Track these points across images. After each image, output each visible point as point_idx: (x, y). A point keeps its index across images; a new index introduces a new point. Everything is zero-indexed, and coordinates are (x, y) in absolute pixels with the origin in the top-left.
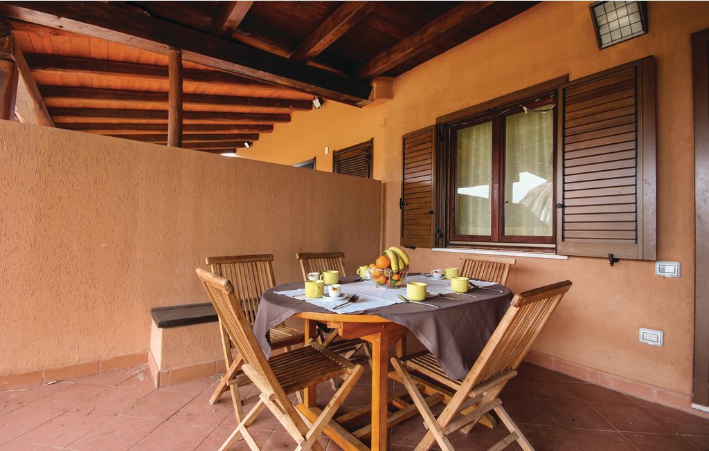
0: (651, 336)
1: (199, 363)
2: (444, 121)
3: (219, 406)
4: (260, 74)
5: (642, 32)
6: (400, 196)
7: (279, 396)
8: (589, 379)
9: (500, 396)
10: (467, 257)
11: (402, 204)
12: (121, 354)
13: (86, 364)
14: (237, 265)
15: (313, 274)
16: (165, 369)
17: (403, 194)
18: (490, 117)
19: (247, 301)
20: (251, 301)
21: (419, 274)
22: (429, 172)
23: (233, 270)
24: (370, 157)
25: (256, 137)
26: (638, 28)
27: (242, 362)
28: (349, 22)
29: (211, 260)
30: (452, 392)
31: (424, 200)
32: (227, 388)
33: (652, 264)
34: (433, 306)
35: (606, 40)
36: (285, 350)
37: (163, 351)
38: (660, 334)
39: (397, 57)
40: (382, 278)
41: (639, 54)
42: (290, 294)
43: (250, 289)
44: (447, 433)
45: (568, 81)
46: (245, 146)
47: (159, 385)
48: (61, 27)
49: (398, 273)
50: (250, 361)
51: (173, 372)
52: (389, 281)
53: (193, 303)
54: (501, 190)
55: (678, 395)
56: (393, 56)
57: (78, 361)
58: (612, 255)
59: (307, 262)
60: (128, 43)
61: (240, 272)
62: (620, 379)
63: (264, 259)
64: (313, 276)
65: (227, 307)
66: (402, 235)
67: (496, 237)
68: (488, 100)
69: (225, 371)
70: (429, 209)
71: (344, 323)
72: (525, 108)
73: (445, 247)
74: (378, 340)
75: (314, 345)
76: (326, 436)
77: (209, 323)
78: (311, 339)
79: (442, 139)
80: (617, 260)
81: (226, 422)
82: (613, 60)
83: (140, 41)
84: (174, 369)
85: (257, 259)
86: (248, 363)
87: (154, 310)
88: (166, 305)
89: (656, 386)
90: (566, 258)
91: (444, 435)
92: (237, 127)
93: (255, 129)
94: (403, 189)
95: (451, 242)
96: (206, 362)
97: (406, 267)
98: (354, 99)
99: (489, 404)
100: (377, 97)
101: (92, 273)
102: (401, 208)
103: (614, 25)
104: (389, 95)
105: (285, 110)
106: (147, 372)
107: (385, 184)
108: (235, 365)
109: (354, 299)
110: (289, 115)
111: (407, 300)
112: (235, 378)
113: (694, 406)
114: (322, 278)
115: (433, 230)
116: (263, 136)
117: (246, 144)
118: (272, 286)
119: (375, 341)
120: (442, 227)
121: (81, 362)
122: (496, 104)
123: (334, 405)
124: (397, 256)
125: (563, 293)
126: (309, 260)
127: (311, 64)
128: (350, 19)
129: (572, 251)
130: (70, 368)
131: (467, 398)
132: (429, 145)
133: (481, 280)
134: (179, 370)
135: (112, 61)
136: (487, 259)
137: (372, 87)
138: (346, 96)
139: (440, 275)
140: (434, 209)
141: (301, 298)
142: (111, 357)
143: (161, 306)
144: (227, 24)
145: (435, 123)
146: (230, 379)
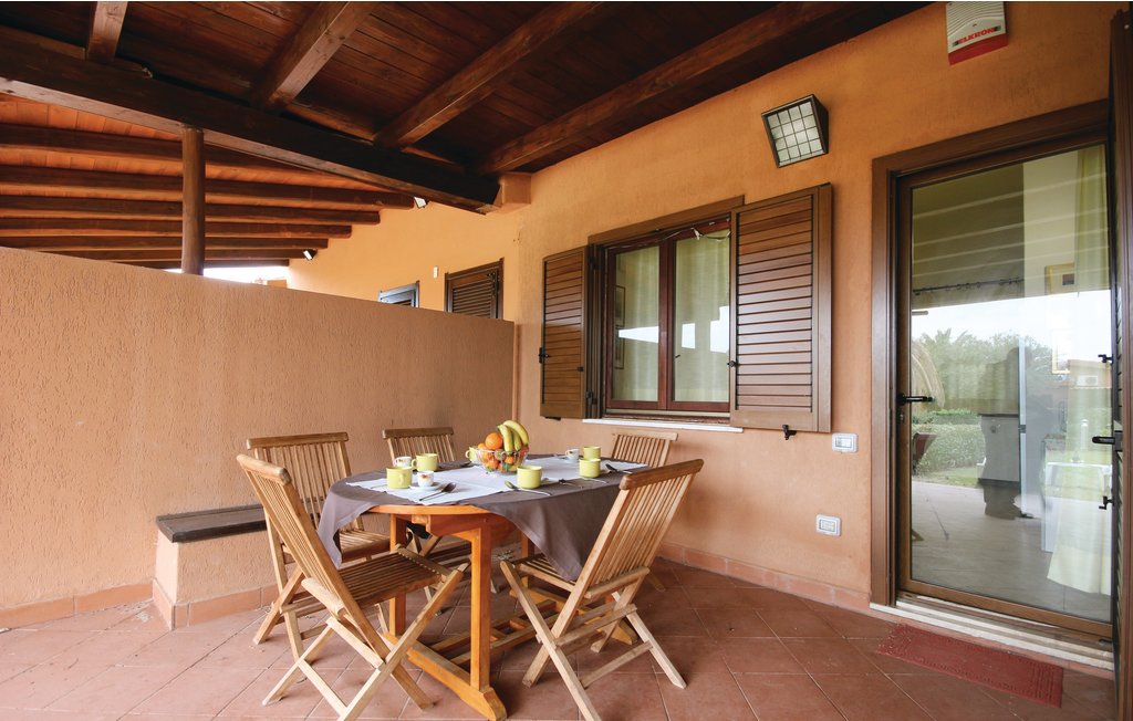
0: (828, 525)
1: (236, 592)
2: (599, 241)
3: (267, 646)
4: (328, 165)
5: (822, 152)
6: (539, 345)
7: (351, 610)
8: (765, 583)
9: (634, 601)
10: (620, 432)
11: (542, 356)
12: (110, 586)
13: (55, 602)
14: (293, 449)
15: (402, 458)
16: (183, 602)
17: (544, 342)
18: (656, 241)
19: (308, 501)
20: (315, 500)
21: (552, 456)
22: (578, 312)
23: (288, 456)
24: (498, 287)
25: (324, 244)
26: (817, 146)
27: (302, 577)
28: (457, 106)
29: (255, 442)
30: (565, 595)
31: (571, 352)
32: (279, 619)
33: (828, 436)
34: (545, 494)
35: (783, 157)
36: (364, 560)
37: (179, 575)
38: (836, 521)
39: (532, 151)
40: (492, 462)
41: (818, 180)
42: (367, 485)
43: (313, 484)
44: (561, 644)
45: (743, 205)
46: (304, 257)
47: (174, 625)
48: (10, 91)
49: (512, 455)
50: (313, 574)
51: (194, 605)
52: (501, 465)
53: (224, 507)
54: (670, 340)
55: (856, 595)
56: (525, 148)
57: (42, 597)
58: (787, 426)
59: (398, 442)
60: (118, 117)
61: (299, 457)
62: (797, 579)
63: (334, 439)
64: (403, 463)
65: (282, 503)
66: (543, 401)
67: (664, 404)
68: (652, 218)
69: (276, 595)
70: (578, 365)
71: (432, 516)
72: (697, 233)
73: (601, 417)
74: (479, 538)
75: (404, 553)
76: (418, 667)
77: (251, 534)
78: (398, 545)
79: (596, 267)
80: (794, 433)
81: (278, 663)
82: (792, 183)
83: (138, 116)
84: (196, 601)
85: (323, 440)
86: (310, 576)
87: (161, 519)
88: (180, 510)
89: (834, 585)
90: (741, 430)
91: (557, 646)
92: (291, 228)
93: (323, 232)
94: (544, 335)
95: (608, 410)
96: (246, 590)
97: (524, 447)
98: (472, 202)
99: (621, 610)
100: (507, 201)
101: (61, 466)
102: (540, 362)
103: (791, 140)
104: (525, 198)
105: (372, 207)
106: (152, 609)
107: (519, 327)
108: (291, 584)
109: (448, 489)
110: (377, 212)
111: (513, 487)
112: (291, 603)
113: (873, 606)
114: (415, 464)
115: (583, 392)
116: (335, 243)
117: (306, 253)
118: (345, 476)
119: (474, 538)
120: (596, 389)
121: (45, 600)
122: (662, 226)
123: (423, 620)
124: (512, 433)
125: (694, 473)
126: (401, 440)
127: (409, 150)
128: (461, 101)
129: (746, 421)
130: (29, 608)
131: (582, 599)
132: (579, 274)
133: (628, 462)
134: (205, 602)
135: (83, 131)
136: (645, 434)
137: (499, 186)
138: (460, 199)
139: (576, 456)
140: (583, 364)
141: (381, 490)
142: (93, 590)
143: (173, 512)
144: (275, 96)
145: (586, 243)
146: (284, 604)
